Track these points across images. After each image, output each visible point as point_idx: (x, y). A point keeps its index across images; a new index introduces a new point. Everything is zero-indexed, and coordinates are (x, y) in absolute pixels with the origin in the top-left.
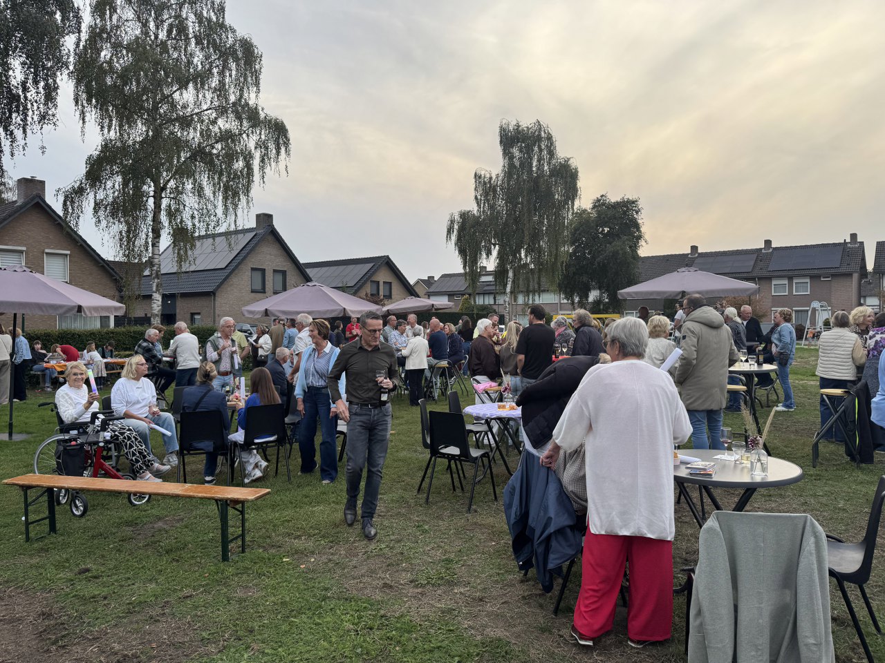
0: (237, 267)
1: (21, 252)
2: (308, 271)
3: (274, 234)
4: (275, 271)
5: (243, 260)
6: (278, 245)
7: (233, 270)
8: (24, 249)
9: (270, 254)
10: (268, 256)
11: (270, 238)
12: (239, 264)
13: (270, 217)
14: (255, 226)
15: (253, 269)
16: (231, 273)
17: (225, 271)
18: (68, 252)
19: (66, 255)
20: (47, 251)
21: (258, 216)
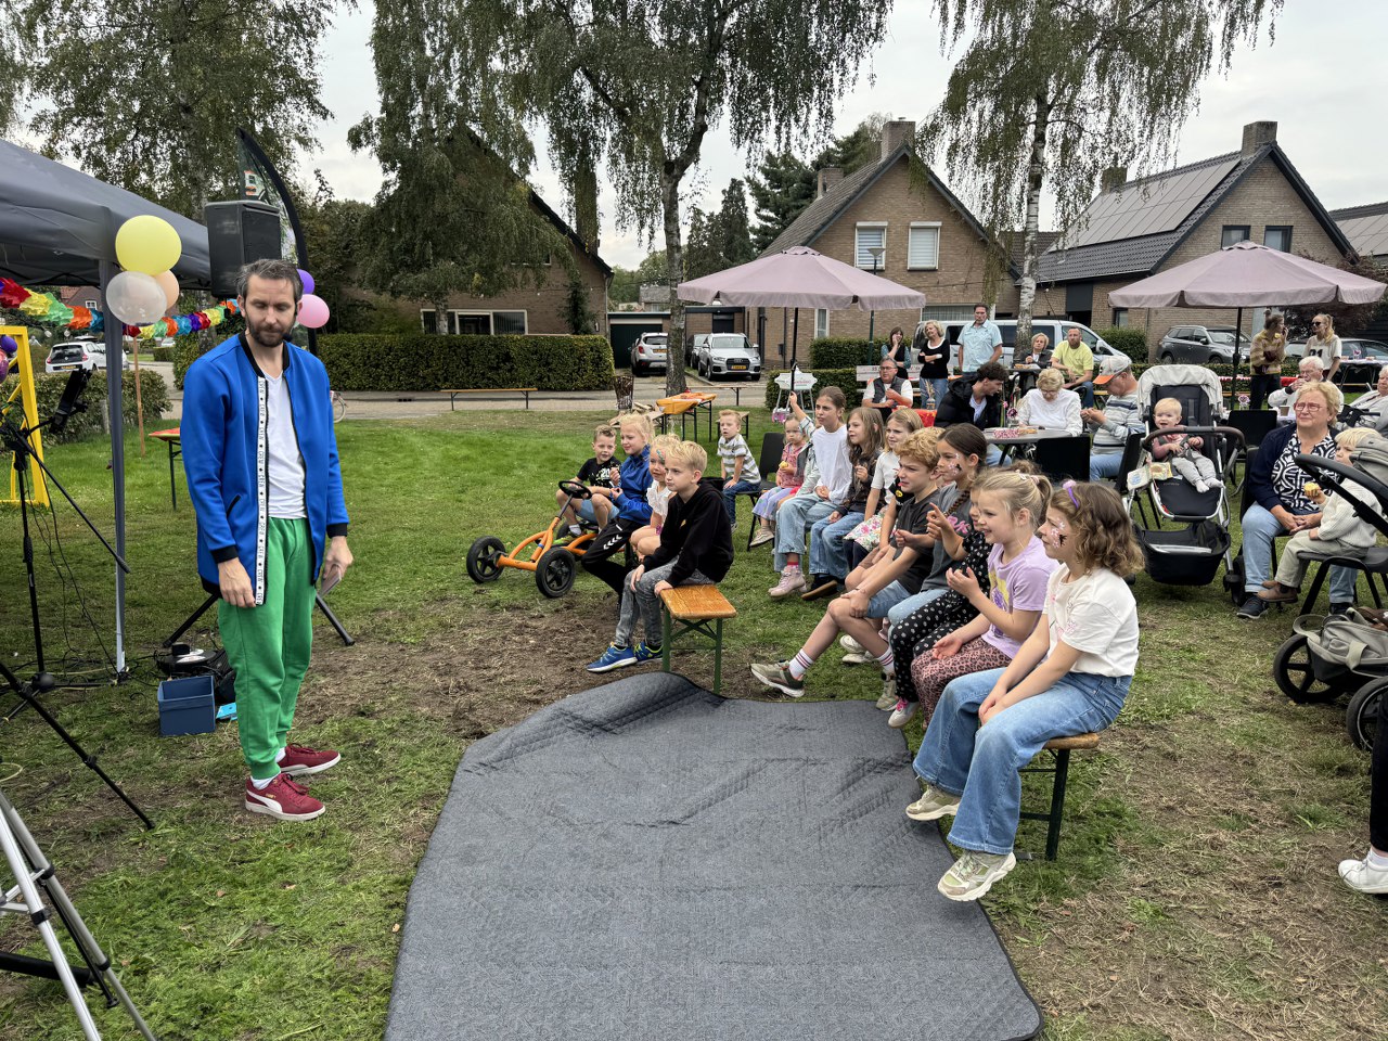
0: (1196, 226)
1: (881, 229)
2: (1339, 224)
3: (1276, 162)
4: (1269, 228)
5: (1208, 213)
6: (1281, 179)
7: (1189, 232)
8: (886, 224)
9: (1264, 198)
10: (1259, 202)
11: (1270, 167)
12: (1201, 220)
13: (1270, 127)
14: (1239, 149)
15: (1227, 228)
16: (1184, 238)
17: (1175, 235)
18: (939, 224)
19: (937, 228)
20: (913, 224)
21: (1248, 129)
